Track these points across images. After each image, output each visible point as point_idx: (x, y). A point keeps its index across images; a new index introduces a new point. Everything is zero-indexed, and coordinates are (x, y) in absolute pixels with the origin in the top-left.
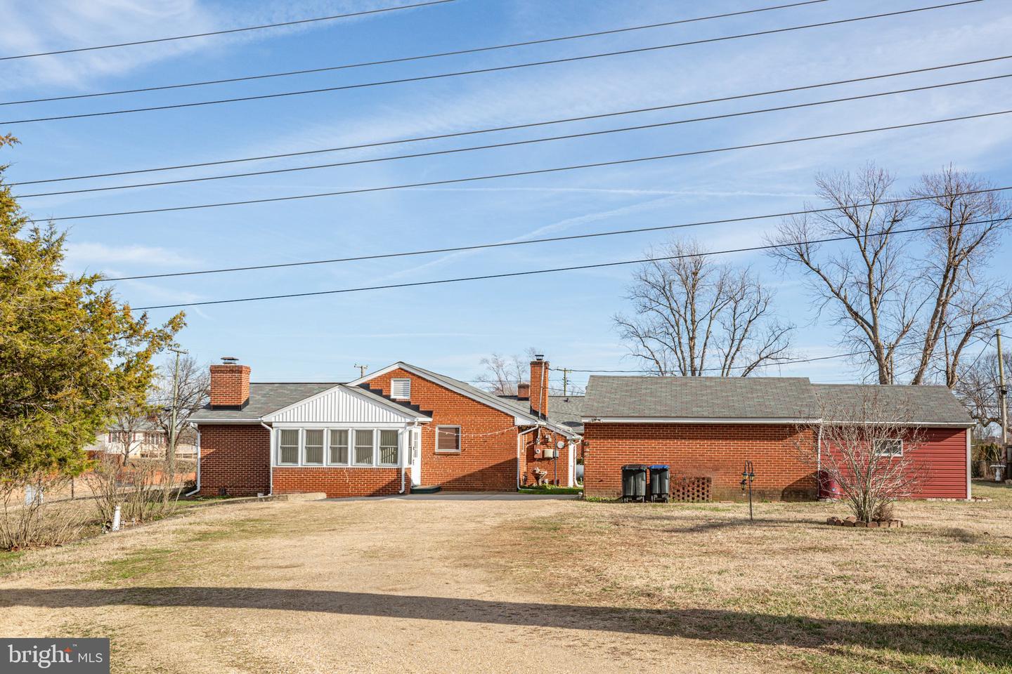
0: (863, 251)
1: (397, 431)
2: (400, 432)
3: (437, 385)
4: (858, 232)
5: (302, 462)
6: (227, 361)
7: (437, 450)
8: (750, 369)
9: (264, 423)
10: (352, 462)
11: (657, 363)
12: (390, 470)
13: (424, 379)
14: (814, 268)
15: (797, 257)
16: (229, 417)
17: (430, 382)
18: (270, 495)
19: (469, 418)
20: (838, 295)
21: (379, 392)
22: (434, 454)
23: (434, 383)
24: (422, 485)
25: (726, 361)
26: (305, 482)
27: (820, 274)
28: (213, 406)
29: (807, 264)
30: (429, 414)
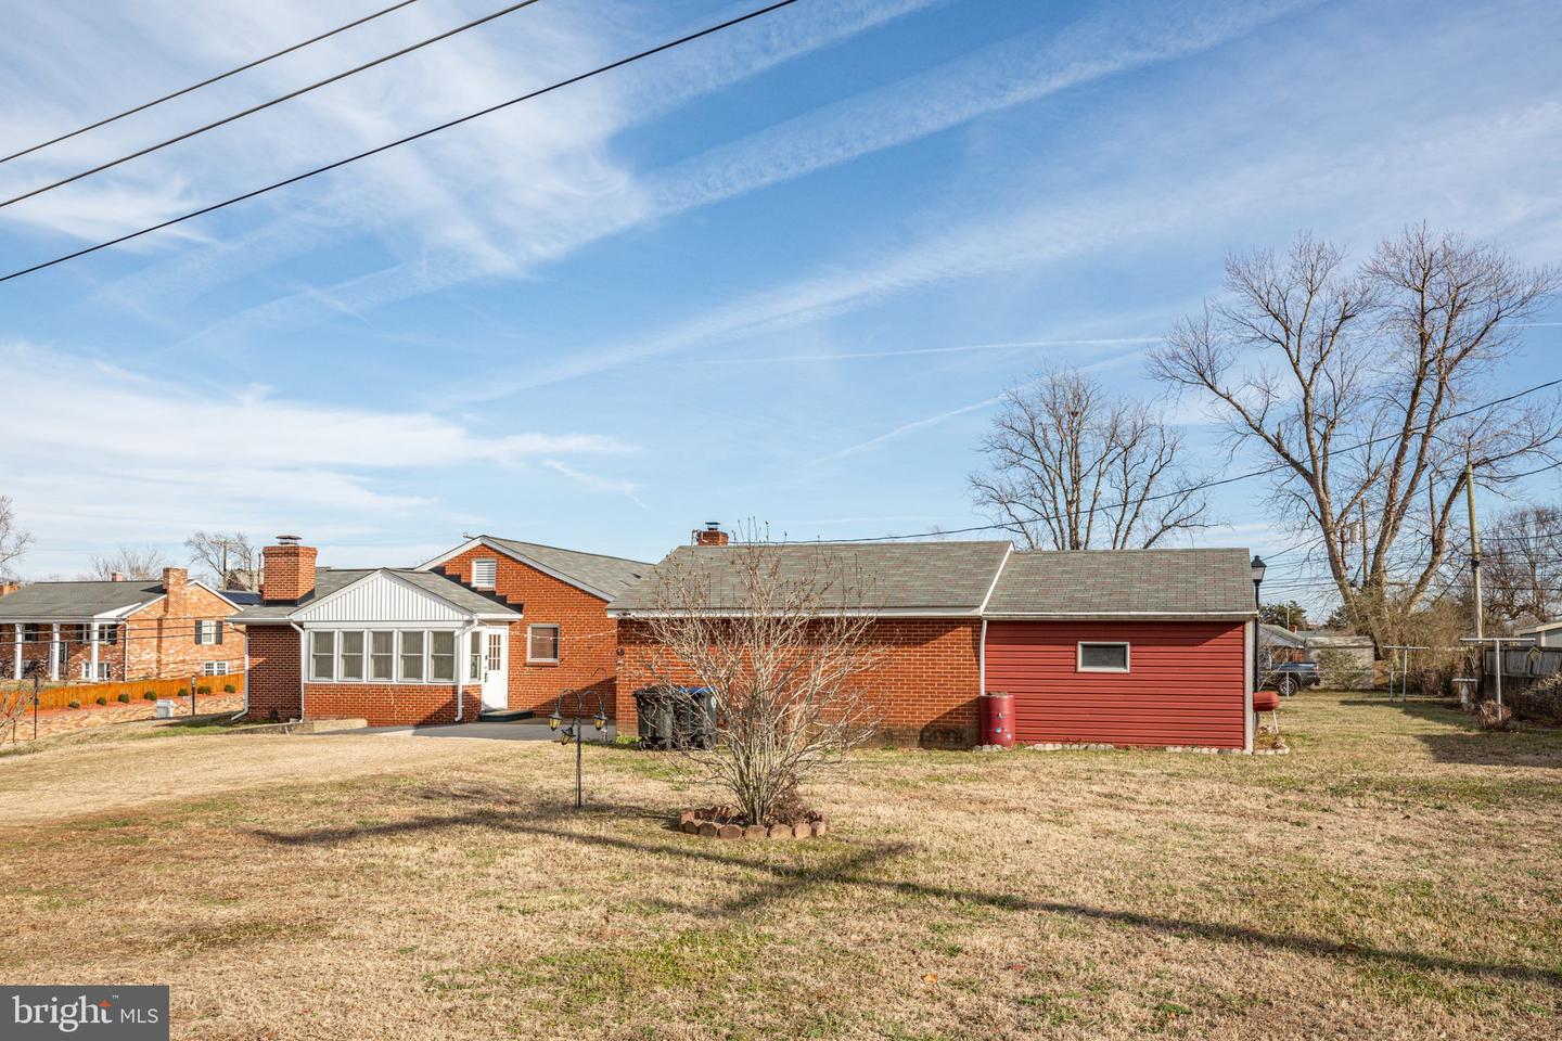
0: (1295, 366)
1: (453, 633)
2: (456, 634)
3: (529, 567)
4: (1288, 337)
5: (338, 675)
6: (284, 541)
7: (529, 659)
8: (1150, 542)
9: (295, 623)
10: (398, 677)
11: (1028, 537)
12: (445, 689)
13: (513, 559)
14: (1222, 393)
15: (1198, 378)
16: (275, 615)
17: (521, 563)
18: (301, 721)
19: (569, 614)
20: (1258, 430)
21: (456, 579)
22: (525, 665)
23: (525, 564)
24: (509, 708)
25: (1117, 532)
26: (343, 704)
27: (1231, 401)
28: (268, 601)
29: (1212, 388)
30: (518, 608)
